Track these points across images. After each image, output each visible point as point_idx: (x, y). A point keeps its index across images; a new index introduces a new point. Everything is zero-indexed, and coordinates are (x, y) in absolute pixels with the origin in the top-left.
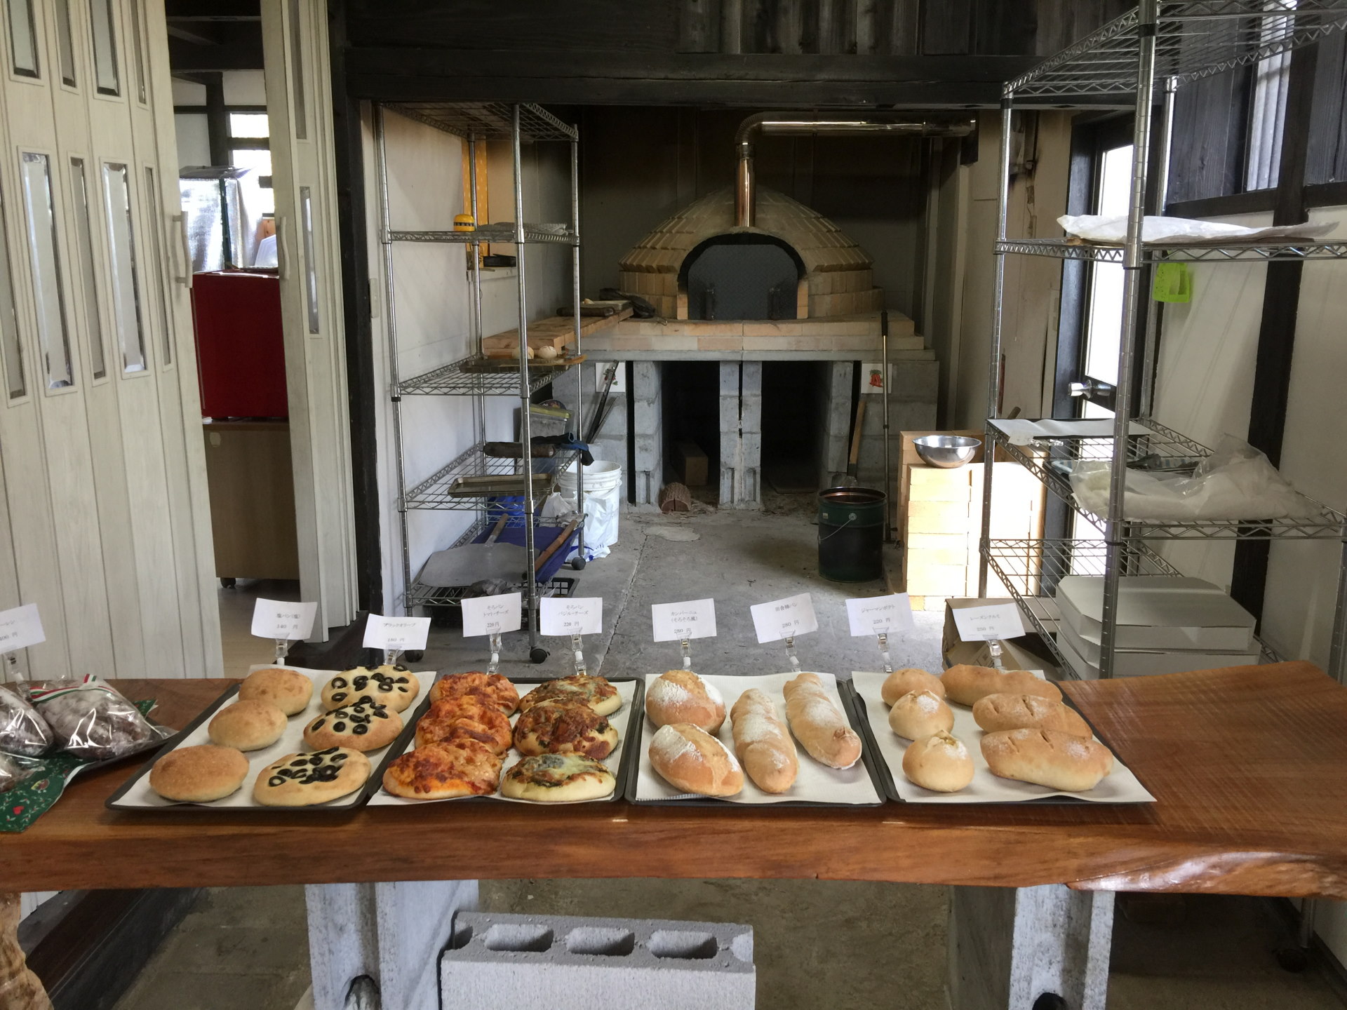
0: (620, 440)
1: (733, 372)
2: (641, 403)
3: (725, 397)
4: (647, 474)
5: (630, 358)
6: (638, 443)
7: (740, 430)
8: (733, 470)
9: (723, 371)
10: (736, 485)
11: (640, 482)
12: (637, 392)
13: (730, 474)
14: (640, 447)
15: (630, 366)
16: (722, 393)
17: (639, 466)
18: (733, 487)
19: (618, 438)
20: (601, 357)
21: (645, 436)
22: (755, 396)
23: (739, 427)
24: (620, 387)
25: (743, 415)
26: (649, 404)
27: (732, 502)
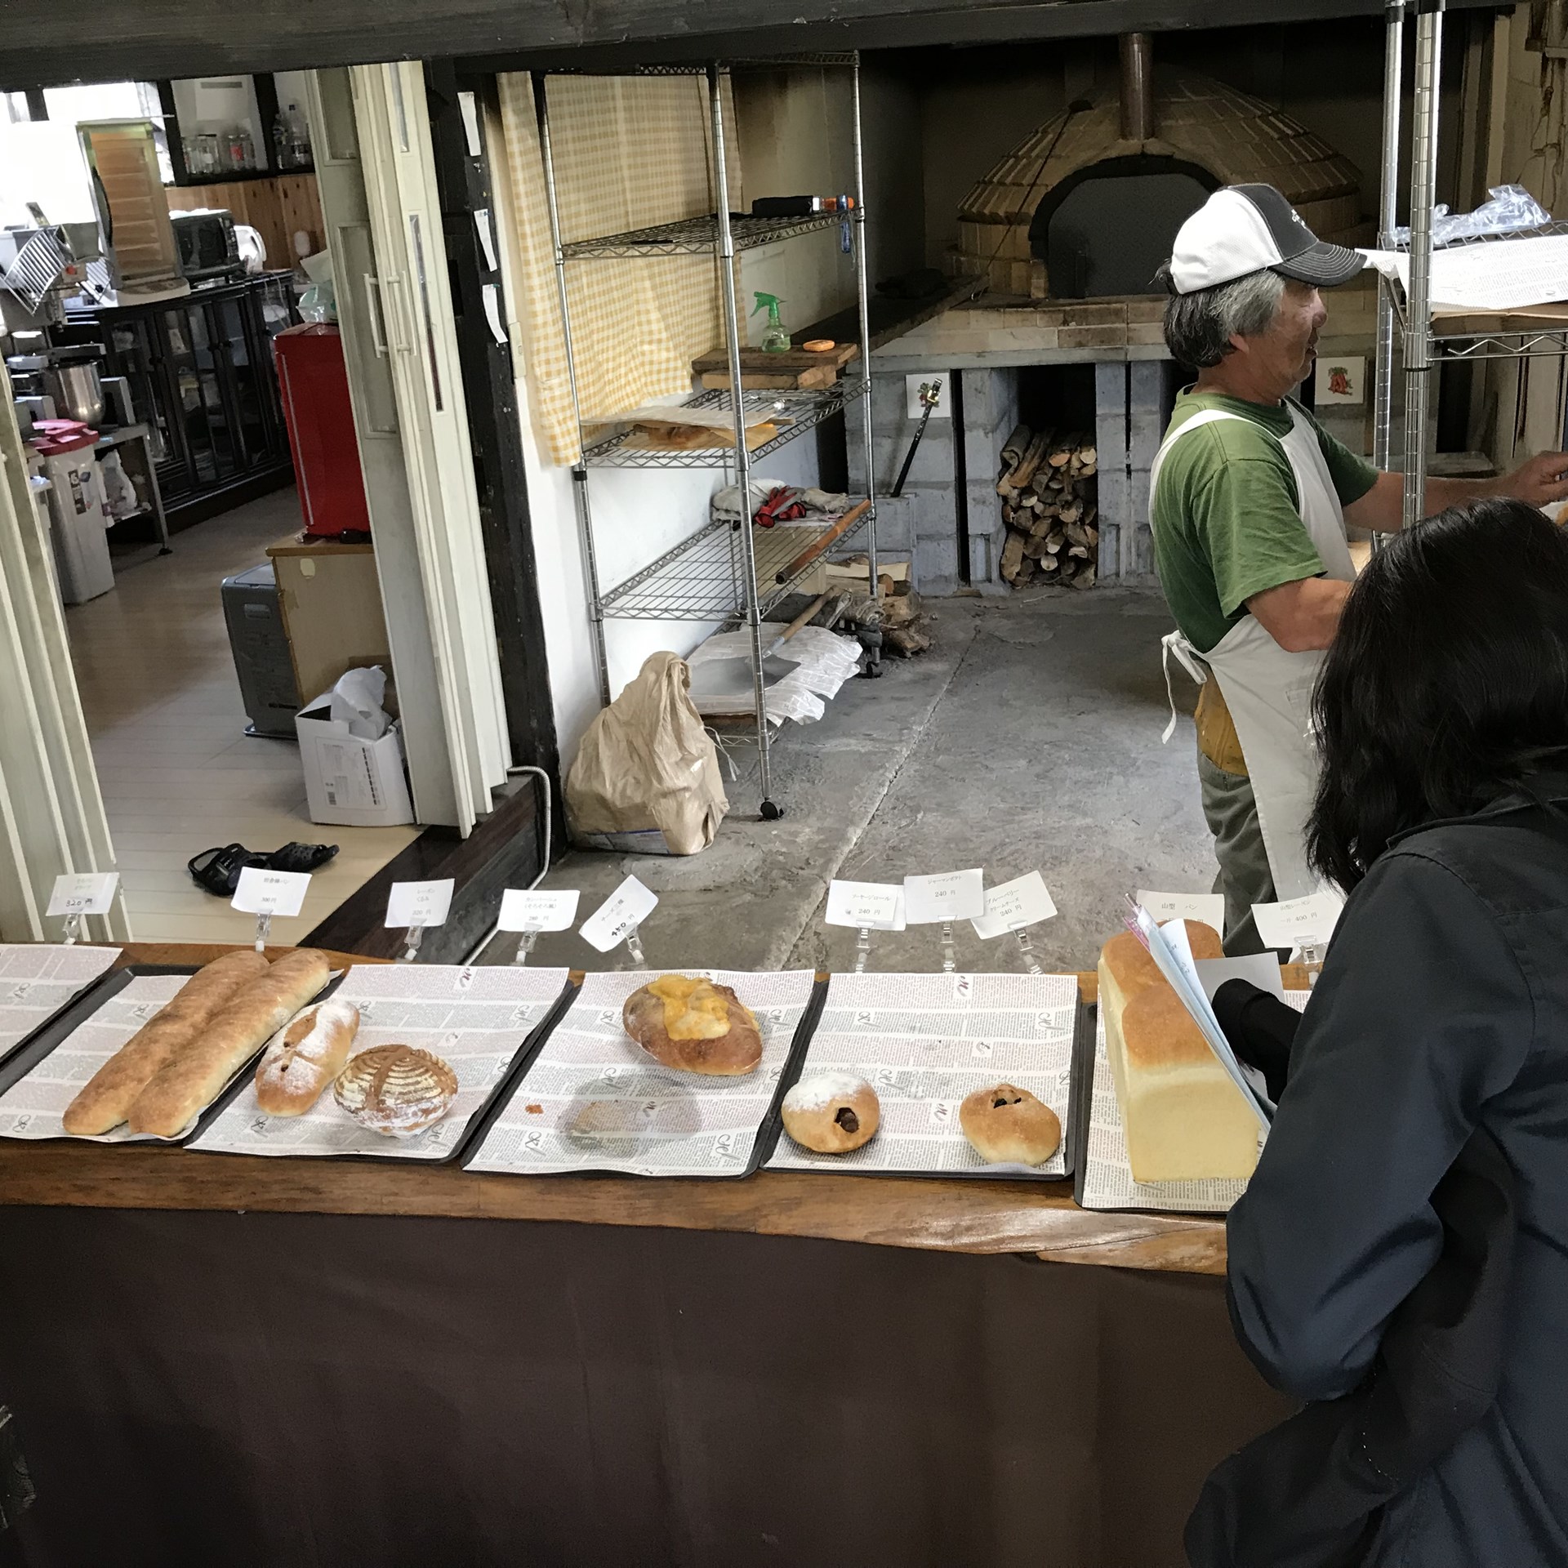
0: (945, 489)
1: (1116, 377)
2: (975, 433)
3: (1105, 417)
4: (987, 538)
5: (955, 366)
6: (972, 492)
7: (1128, 466)
8: (1118, 528)
9: (1100, 375)
10: (1123, 549)
11: (977, 550)
12: (967, 418)
13: (1114, 532)
14: (974, 499)
15: (956, 376)
16: (1099, 411)
17: (973, 529)
18: (1118, 552)
19: (942, 486)
20: (912, 366)
21: (979, 482)
22: (1151, 413)
23: (1126, 462)
24: (944, 409)
25: (1132, 444)
26: (986, 434)
27: (1117, 574)
